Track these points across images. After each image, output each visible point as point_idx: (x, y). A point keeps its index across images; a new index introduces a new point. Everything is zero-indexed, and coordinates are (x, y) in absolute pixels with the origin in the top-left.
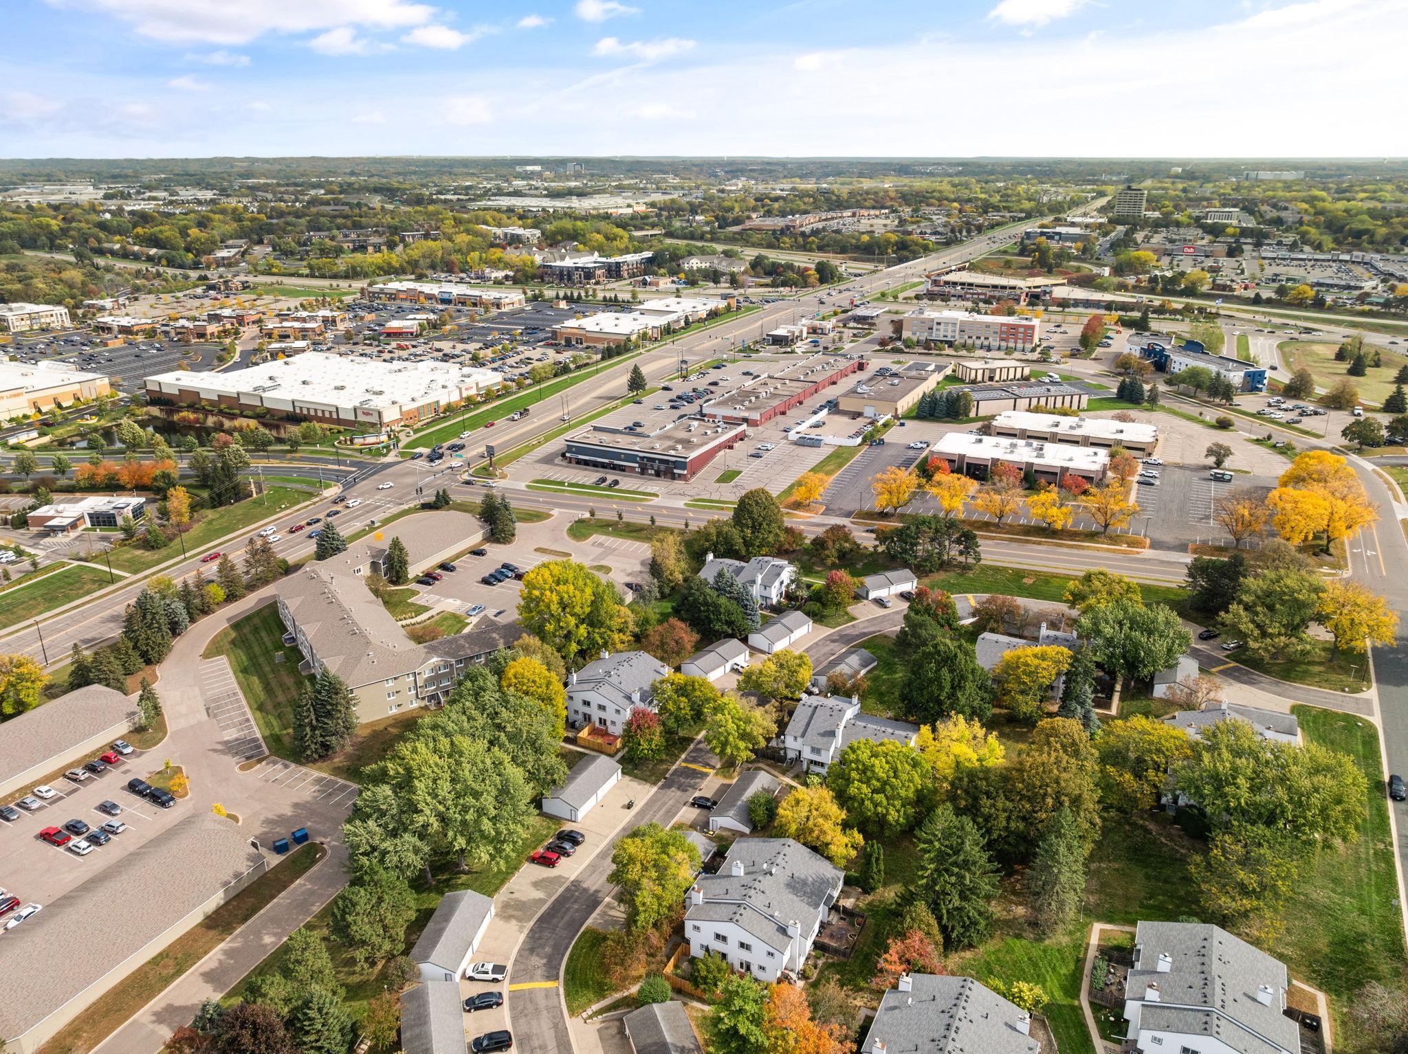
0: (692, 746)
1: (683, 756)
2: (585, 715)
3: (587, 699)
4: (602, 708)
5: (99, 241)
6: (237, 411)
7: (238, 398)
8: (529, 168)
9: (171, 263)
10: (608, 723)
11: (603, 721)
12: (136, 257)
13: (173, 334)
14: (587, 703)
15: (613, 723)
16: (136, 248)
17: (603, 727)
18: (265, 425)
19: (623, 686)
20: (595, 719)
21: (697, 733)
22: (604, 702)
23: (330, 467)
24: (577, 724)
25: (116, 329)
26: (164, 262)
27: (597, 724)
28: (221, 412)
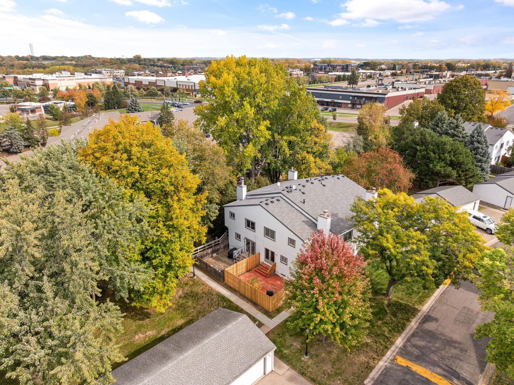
0: (413, 324)
1: (399, 341)
2: (248, 242)
3: (252, 219)
4: (270, 234)
7: (156, 83)
10: (277, 259)
11: (270, 255)
14: (251, 225)
15: (284, 260)
17: (269, 264)
19: (306, 207)
20: (260, 250)
21: (422, 301)
22: (273, 225)
24: (235, 253)
27: (262, 259)
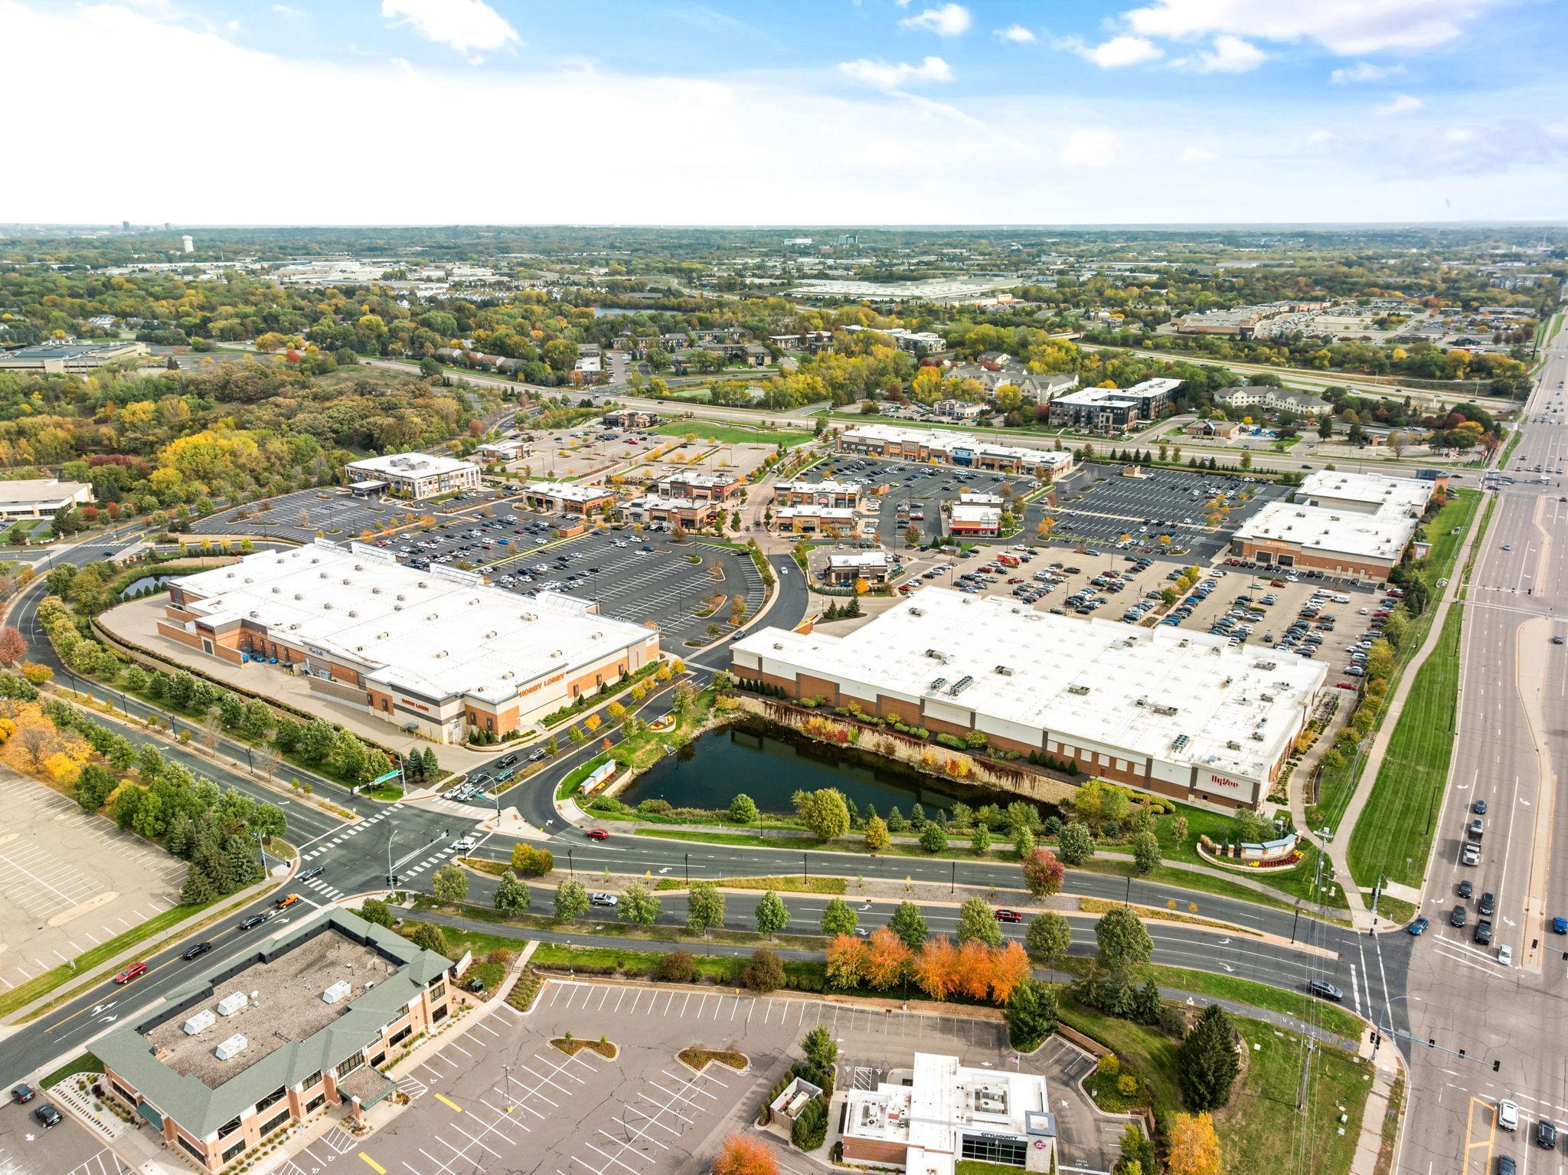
5: (436, 346)
6: (924, 733)
7: (920, 707)
8: (799, 241)
9: (530, 379)
12: (485, 369)
13: (646, 518)
16: (480, 355)
18: (989, 767)
23: (1270, 939)
25: (560, 504)
26: (521, 376)
28: (890, 728)
